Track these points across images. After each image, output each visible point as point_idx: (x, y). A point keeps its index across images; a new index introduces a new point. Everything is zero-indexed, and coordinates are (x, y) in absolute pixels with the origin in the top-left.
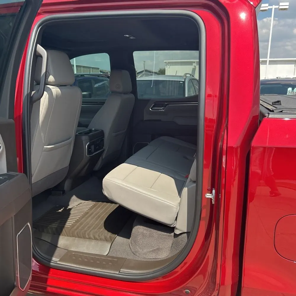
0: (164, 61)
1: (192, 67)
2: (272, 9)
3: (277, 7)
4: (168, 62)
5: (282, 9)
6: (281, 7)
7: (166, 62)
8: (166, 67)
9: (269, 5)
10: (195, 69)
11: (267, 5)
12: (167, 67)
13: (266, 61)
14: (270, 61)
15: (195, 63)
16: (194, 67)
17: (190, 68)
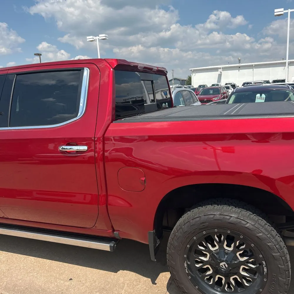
0: (190, 69)
1: (218, 73)
2: (288, 12)
4: (193, 70)
9: (284, 10)
10: (221, 74)
11: (282, 9)
12: (192, 75)
15: (221, 69)
16: (220, 73)
17: (215, 74)
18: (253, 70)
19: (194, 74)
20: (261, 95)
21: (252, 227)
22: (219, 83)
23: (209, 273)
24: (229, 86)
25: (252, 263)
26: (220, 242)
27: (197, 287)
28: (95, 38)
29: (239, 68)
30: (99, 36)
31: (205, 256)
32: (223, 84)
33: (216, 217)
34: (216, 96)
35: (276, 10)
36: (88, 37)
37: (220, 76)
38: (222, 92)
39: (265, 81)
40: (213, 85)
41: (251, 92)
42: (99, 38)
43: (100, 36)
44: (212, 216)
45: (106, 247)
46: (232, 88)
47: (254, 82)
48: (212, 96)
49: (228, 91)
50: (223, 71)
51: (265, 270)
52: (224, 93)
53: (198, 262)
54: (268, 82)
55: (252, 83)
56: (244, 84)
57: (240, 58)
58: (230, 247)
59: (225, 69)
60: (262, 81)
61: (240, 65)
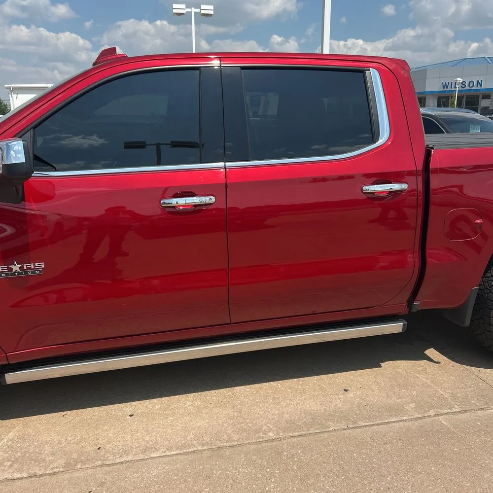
0: (6, 86)
2: (191, 13)
3: (198, 10)
4: (13, 87)
5: (204, 15)
6: (203, 12)
7: (10, 87)
8: (10, 95)
9: (187, 7)
11: (183, 6)
12: (12, 96)
19: (15, 96)
35: (175, 6)
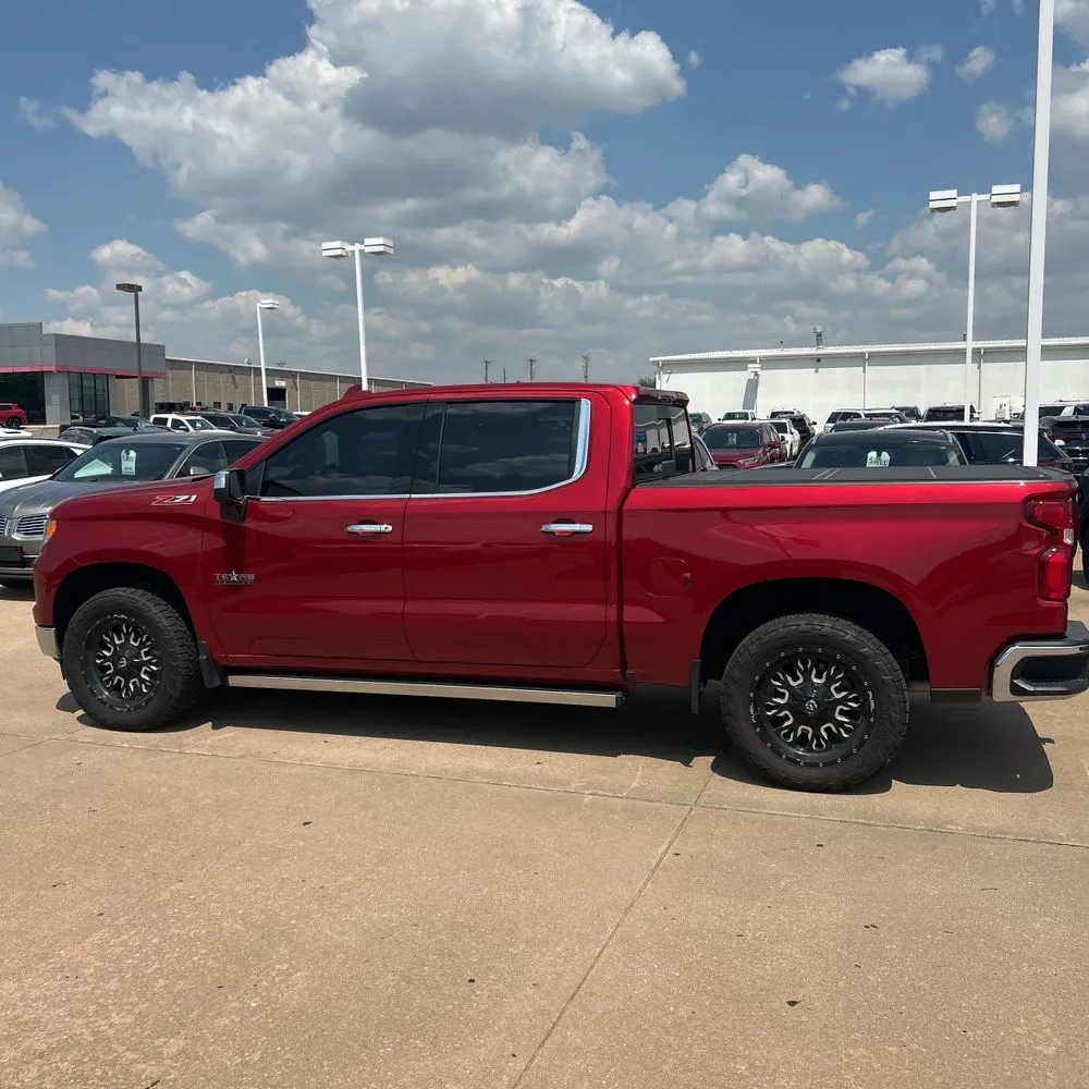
0: (651, 359)
1: (747, 375)
2: (969, 203)
3: (985, 197)
4: (663, 361)
5: (1000, 204)
6: (995, 199)
7: (658, 362)
8: (657, 376)
9: (959, 195)
10: (757, 381)
11: (953, 193)
12: (660, 379)
13: (963, 352)
14: (976, 352)
15: (755, 362)
16: (752, 376)
17: (737, 380)
18: (864, 371)
19: (664, 377)
20: (879, 455)
21: (853, 639)
22: (749, 411)
23: (787, 723)
24: (783, 421)
25: (854, 700)
26: (806, 673)
27: (769, 745)
28: (348, 248)
29: (818, 361)
30: (362, 243)
31: (782, 696)
32: (762, 414)
33: (801, 628)
34: (748, 451)
35: (933, 195)
36: (325, 245)
37: (752, 387)
38: (766, 441)
39: (901, 409)
40: (730, 416)
41: (854, 447)
42: (362, 247)
43: (368, 241)
44: (795, 627)
45: (607, 700)
46: (793, 430)
47: (866, 412)
48: (735, 452)
49: (783, 439)
50: (761, 368)
51: (872, 704)
52: (773, 446)
53: (770, 708)
54: (912, 413)
55: (859, 416)
56: (833, 418)
57: (819, 330)
58: (820, 678)
59: (768, 363)
60: (894, 411)
61: (821, 352)
